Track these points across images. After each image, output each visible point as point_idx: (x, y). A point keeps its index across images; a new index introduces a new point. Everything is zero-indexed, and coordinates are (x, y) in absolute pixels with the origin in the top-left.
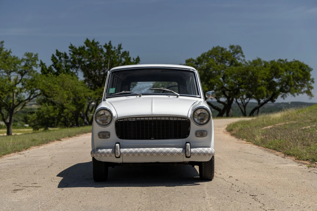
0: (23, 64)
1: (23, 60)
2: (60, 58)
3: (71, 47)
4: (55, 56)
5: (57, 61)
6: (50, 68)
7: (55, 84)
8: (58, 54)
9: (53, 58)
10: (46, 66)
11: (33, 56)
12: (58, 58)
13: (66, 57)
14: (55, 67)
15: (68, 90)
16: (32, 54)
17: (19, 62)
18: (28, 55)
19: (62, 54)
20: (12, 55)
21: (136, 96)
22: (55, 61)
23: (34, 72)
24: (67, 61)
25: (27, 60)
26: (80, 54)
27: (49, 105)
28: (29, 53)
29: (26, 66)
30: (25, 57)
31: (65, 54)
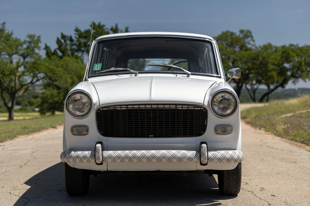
0: (25, 46)
1: (25, 42)
2: (65, 41)
3: (77, 30)
4: (60, 39)
5: (62, 44)
6: (55, 51)
8: (63, 37)
9: (58, 42)
10: (50, 50)
11: (36, 38)
12: (63, 41)
13: (71, 40)
14: (60, 51)
16: (34, 36)
17: (21, 44)
18: (30, 36)
19: (68, 37)
20: (14, 36)
21: (130, 75)
22: (60, 44)
23: (37, 54)
24: (72, 45)
25: (30, 42)
26: (85, 37)
27: (53, 89)
28: (31, 35)
29: (28, 48)
30: (28, 39)
31: (71, 37)
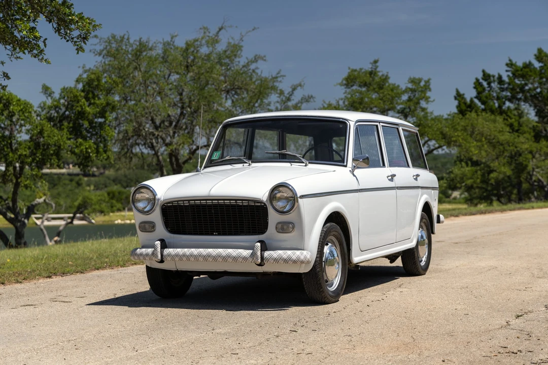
0: (405, 97)
1: (405, 91)
2: (489, 84)
3: (510, 64)
4: (481, 81)
5: (484, 89)
6: (472, 100)
7: (456, 130)
8: (486, 77)
9: (478, 84)
10: (465, 99)
11: (422, 84)
12: (485, 84)
13: (500, 80)
14: (480, 100)
15: (480, 141)
16: (420, 80)
17: (399, 95)
18: (412, 81)
19: (494, 76)
20: (391, 81)
22: (479, 89)
23: (423, 109)
24: (502, 90)
25: (413, 91)
26: (523, 76)
28: (414, 78)
29: (410, 100)
30: (410, 86)
31: (500, 77)
